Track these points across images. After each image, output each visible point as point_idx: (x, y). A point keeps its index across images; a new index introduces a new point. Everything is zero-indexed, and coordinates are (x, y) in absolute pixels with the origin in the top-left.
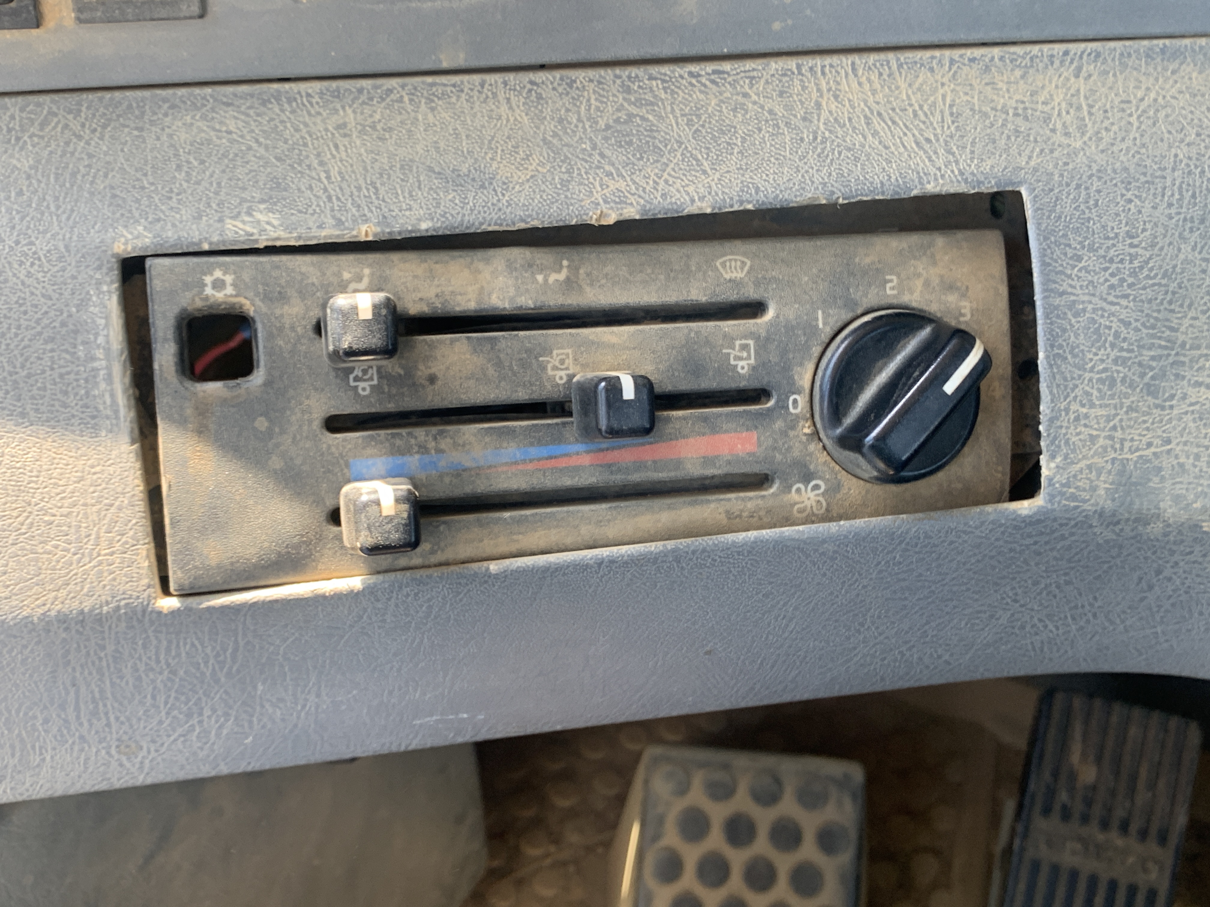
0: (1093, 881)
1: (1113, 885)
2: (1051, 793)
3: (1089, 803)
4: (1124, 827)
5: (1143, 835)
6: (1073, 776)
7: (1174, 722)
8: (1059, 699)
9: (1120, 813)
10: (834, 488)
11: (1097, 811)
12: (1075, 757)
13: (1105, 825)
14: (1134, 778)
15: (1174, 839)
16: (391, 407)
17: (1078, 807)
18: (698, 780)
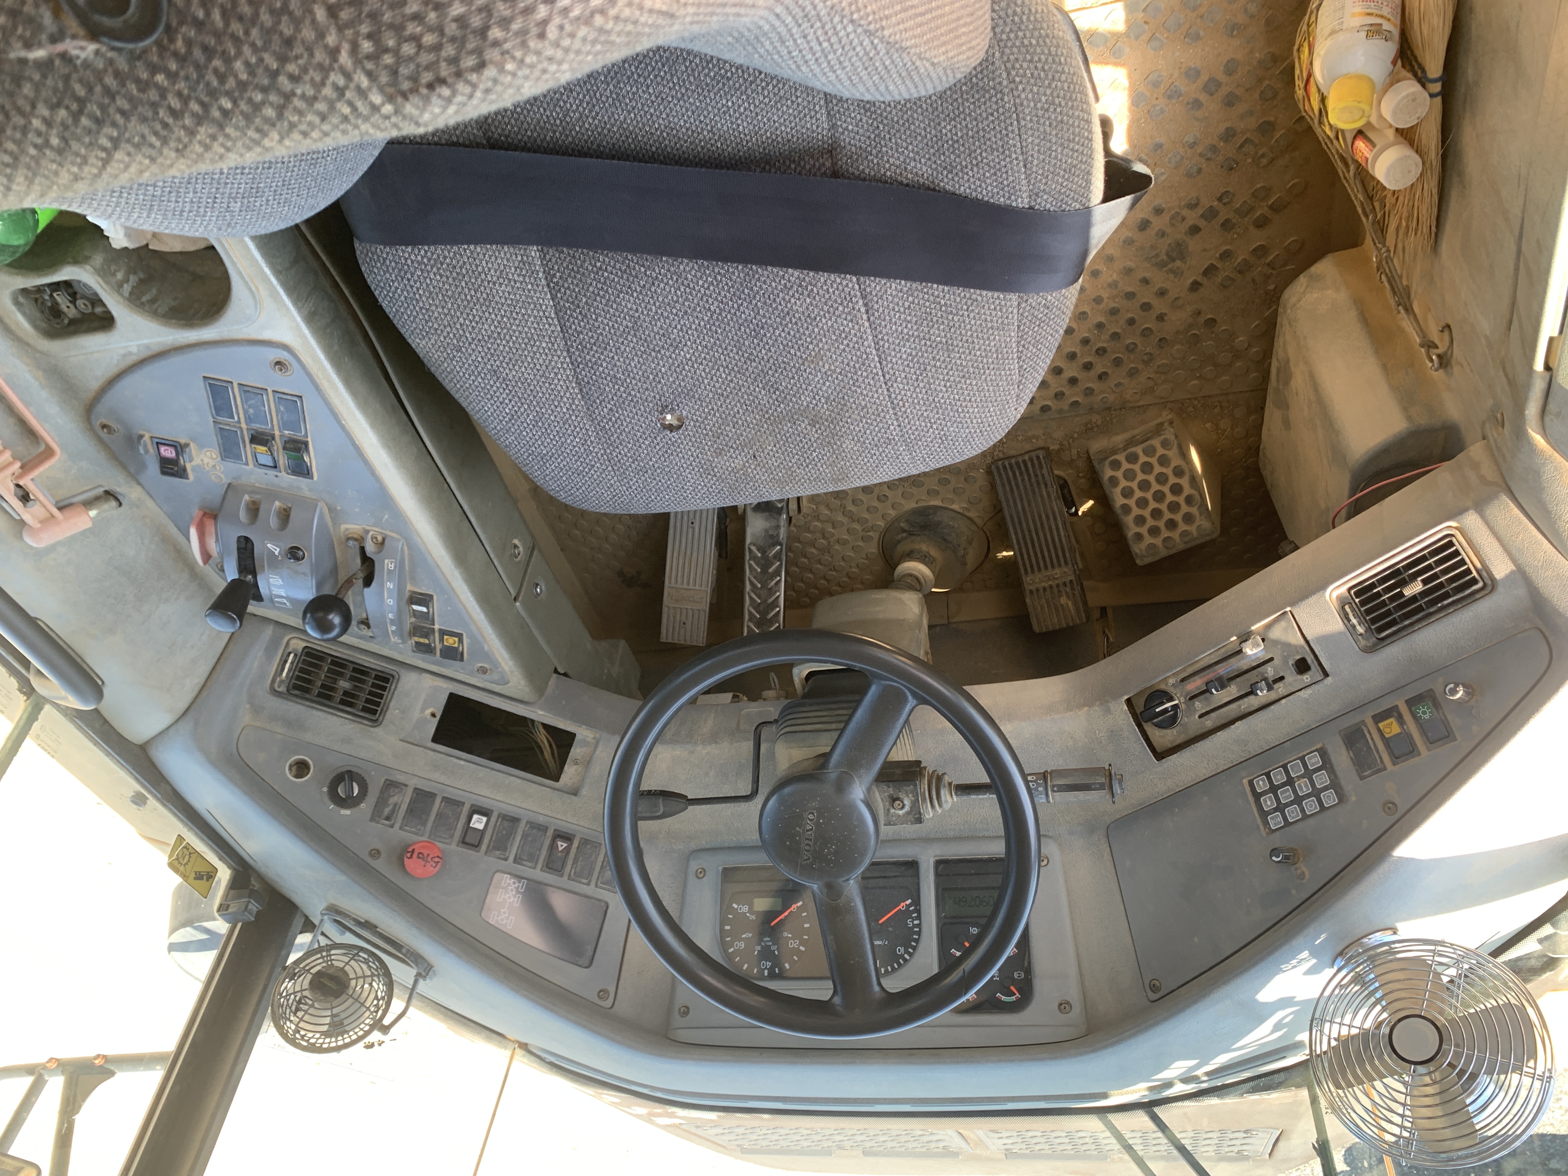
0: (1046, 568)
1: (1039, 570)
2: (1073, 589)
3: (1059, 591)
4: (1045, 589)
5: (1038, 590)
6: (1068, 597)
7: (1044, 630)
8: (1084, 620)
9: (1048, 592)
10: (1167, 684)
11: (1055, 590)
12: (1070, 603)
13: (1051, 587)
14: (1049, 606)
15: (1027, 592)
16: (1259, 669)
17: (1062, 588)
18: (1195, 534)
